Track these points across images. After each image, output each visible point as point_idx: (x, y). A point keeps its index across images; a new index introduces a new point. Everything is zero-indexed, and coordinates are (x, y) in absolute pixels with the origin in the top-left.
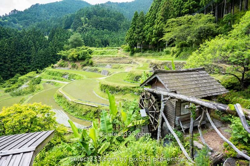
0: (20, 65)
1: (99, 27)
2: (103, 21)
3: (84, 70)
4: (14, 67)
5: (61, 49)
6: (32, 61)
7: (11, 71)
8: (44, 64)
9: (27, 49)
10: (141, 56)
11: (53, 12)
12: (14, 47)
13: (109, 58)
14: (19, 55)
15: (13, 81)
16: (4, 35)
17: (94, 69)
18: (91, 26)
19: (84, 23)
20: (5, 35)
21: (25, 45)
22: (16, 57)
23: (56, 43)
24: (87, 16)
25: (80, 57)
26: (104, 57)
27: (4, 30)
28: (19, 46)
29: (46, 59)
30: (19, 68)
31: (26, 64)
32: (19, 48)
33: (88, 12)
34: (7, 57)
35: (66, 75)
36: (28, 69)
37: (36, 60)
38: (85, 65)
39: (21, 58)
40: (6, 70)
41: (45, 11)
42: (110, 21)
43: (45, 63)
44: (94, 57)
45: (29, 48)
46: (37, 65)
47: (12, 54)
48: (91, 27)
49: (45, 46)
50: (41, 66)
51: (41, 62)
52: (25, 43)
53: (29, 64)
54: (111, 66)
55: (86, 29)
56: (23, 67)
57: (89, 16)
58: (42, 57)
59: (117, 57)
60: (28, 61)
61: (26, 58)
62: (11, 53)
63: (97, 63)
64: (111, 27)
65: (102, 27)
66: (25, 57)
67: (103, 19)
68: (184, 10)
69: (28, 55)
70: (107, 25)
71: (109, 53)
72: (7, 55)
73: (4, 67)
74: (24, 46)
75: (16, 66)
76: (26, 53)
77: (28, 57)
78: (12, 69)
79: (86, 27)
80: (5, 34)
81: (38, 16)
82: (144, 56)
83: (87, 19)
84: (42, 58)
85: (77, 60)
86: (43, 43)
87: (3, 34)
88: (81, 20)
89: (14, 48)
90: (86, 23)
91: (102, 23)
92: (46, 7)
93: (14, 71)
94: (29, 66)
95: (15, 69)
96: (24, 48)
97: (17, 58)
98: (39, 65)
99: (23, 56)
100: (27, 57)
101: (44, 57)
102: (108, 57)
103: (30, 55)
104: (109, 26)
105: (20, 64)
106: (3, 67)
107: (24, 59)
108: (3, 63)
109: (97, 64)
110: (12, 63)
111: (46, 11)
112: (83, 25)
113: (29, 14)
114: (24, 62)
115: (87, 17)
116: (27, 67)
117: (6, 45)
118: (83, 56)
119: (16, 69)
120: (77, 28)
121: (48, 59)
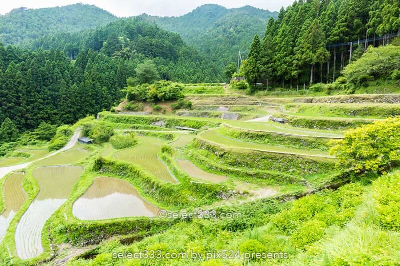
0: (42, 109)
1: (149, 52)
2: (155, 44)
3: (180, 115)
4: (32, 112)
5: (103, 85)
6: (62, 103)
7: (27, 119)
8: (79, 107)
9: (52, 83)
10: (268, 95)
11: (52, 23)
12: (31, 79)
13: (216, 98)
14: (39, 92)
15: (38, 134)
16: (10, 58)
17: (200, 113)
18: (135, 51)
19: (123, 47)
20: (12, 57)
21: (48, 75)
22: (34, 96)
23: (94, 75)
24: (128, 34)
25: (167, 96)
26: (205, 96)
27: (11, 49)
28: (40, 77)
29: (83, 100)
30: (39, 113)
31: (51, 108)
32: (39, 81)
33: (130, 30)
34: (21, 95)
35: (159, 121)
36: (55, 116)
37: (68, 102)
38: (178, 108)
39: (43, 97)
40: (19, 116)
41: (39, 21)
42: (164, 45)
43: (81, 106)
44: (189, 96)
45: (56, 81)
46: (69, 110)
47: (29, 89)
48: (135, 53)
49: (79, 78)
50: (75, 111)
51: (75, 105)
52: (48, 73)
53: (55, 107)
54: (228, 109)
55: (127, 55)
56: (47, 113)
57: (132, 36)
58: (77, 97)
59: (228, 96)
60: (53, 102)
61: (50, 98)
62: (27, 89)
63: (199, 104)
64: (166, 54)
65: (152, 54)
66: (49, 96)
67: (154, 41)
68: (332, 38)
69: (54, 93)
70: (161, 50)
71: (212, 91)
72: (20, 92)
73: (15, 111)
74: (46, 76)
75: (36, 111)
76: (49, 90)
77: (54, 96)
78: (29, 115)
79: (127, 52)
80: (13, 55)
81: (28, 29)
82: (273, 95)
83: (128, 39)
84: (77, 99)
85: (163, 100)
86: (76, 74)
87: (10, 56)
88: (119, 41)
89: (32, 81)
90: (127, 47)
91: (153, 47)
92: (39, 13)
93: (31, 119)
94: (55, 111)
95: (33, 114)
96: (46, 81)
97: (37, 96)
98: (72, 109)
99: (45, 93)
100: (52, 95)
101: (80, 97)
102: (213, 96)
103: (57, 93)
104: (163, 53)
105: (42, 106)
106: (13, 112)
107: (48, 99)
108: (14, 104)
109: (198, 106)
110: (28, 105)
111: (41, 21)
112: (123, 49)
113: (11, 23)
114: (48, 104)
115: (128, 37)
116: (53, 112)
117: (20, 74)
118: (173, 95)
119: (36, 114)
120: (113, 53)
121: (86, 101)
